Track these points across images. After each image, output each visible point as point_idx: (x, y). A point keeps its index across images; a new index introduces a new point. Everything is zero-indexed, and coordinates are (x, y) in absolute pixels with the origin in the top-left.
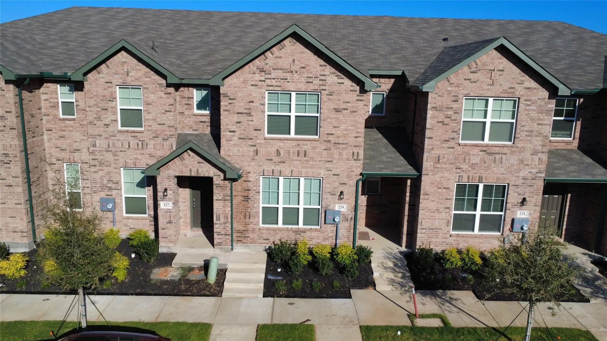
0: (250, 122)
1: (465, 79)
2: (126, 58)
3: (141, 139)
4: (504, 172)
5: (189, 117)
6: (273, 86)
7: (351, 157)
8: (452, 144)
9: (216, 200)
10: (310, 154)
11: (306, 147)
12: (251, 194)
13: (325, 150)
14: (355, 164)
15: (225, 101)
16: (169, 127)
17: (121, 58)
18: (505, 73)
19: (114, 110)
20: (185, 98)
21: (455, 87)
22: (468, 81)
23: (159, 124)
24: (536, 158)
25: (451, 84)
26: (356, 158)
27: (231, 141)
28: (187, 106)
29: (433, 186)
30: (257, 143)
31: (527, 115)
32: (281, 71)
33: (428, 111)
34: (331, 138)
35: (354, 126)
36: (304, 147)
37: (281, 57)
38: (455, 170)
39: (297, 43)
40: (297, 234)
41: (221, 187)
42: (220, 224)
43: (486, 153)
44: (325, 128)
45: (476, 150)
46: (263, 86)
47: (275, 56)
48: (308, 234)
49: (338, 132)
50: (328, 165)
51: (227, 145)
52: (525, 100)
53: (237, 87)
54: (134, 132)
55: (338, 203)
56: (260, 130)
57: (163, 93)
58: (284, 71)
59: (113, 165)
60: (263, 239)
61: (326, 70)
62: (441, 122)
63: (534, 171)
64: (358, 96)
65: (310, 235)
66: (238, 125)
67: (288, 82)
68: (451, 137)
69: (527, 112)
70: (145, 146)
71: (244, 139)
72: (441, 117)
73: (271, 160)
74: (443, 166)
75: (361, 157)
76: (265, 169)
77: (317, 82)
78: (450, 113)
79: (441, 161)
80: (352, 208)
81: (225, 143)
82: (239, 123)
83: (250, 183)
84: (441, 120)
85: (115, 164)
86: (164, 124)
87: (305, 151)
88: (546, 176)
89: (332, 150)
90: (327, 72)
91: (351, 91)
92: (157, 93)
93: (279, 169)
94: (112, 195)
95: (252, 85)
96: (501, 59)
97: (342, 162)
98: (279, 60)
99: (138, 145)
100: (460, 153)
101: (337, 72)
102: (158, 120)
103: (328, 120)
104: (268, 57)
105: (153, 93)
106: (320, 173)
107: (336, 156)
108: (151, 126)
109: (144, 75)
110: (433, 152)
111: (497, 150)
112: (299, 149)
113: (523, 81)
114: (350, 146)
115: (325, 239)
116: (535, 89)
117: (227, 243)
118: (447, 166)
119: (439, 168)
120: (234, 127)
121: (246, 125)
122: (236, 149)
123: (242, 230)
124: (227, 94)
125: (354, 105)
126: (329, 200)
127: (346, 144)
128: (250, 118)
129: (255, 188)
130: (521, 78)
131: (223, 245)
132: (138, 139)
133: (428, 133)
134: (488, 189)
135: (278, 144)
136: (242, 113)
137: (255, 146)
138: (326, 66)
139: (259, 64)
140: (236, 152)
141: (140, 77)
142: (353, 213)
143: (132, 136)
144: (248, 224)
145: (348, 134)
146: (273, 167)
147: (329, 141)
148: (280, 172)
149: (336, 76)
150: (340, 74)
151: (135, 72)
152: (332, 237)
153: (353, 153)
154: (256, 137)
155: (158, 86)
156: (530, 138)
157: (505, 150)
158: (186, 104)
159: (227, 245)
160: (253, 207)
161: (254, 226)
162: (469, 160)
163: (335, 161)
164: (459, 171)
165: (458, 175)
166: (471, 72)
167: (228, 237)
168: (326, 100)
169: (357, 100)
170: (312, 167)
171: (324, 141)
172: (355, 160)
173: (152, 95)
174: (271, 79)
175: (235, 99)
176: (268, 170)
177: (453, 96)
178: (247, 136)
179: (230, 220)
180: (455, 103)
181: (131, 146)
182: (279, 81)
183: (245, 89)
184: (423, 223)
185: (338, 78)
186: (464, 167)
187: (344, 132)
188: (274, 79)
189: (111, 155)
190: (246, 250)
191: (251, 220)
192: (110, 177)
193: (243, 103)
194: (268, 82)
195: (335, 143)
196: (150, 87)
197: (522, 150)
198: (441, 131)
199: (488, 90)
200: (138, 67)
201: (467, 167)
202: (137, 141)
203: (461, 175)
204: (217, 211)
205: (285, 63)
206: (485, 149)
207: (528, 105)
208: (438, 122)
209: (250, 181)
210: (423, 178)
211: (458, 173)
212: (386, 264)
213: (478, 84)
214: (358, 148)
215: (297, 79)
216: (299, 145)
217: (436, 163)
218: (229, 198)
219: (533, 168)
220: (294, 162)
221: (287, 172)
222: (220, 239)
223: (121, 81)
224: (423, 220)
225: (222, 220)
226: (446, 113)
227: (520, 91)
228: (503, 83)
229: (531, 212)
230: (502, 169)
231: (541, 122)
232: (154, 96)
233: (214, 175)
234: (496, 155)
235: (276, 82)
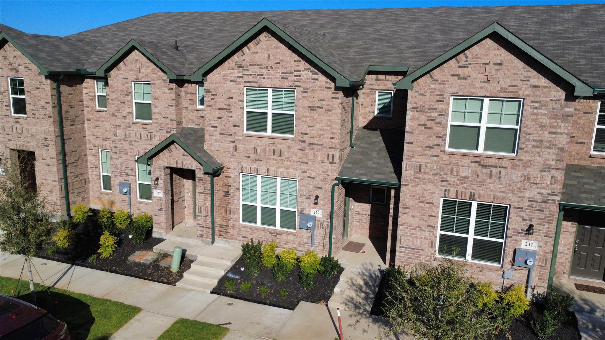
0: (229, 118)
1: (452, 75)
2: (138, 56)
3: (150, 131)
4: (504, 190)
5: (192, 112)
6: (250, 82)
7: (326, 160)
8: (436, 151)
9: (198, 193)
10: (285, 154)
11: (281, 146)
12: (232, 190)
13: (299, 150)
14: (330, 168)
15: (208, 97)
16: (171, 120)
17: (135, 56)
18: (503, 67)
19: (130, 103)
20: (188, 93)
21: (440, 84)
22: (456, 78)
23: (163, 118)
24: (548, 176)
25: (435, 80)
26: (331, 161)
27: (213, 136)
28: (190, 102)
29: (414, 199)
30: (236, 140)
31: (535, 120)
32: (258, 67)
33: (408, 112)
34: (305, 137)
35: (329, 126)
36: (279, 146)
37: (257, 53)
38: (440, 183)
39: (272, 37)
40: (274, 236)
41: (202, 180)
42: (201, 216)
43: (479, 165)
44: (298, 126)
45: (466, 161)
46: (241, 82)
47: (251, 51)
48: (284, 237)
49: (313, 132)
50: (303, 166)
51: (210, 140)
52: (532, 102)
53: (218, 83)
54: (144, 124)
55: (313, 208)
56: (238, 126)
57: (166, 88)
58: (260, 67)
59: (129, 153)
60: (243, 237)
61: (300, 66)
62: (422, 125)
63: (545, 192)
64: (333, 93)
65: (285, 238)
66: (220, 120)
67: (264, 78)
68: (435, 143)
69: (534, 117)
70: (153, 137)
71: (225, 134)
72: (423, 119)
73: (249, 157)
74: (426, 177)
75: (336, 160)
76: (244, 165)
77: (291, 78)
78: (434, 114)
79: (422, 170)
80: (328, 215)
81: (208, 137)
82: (220, 118)
83: (230, 179)
84: (422, 123)
85: (130, 152)
86: (167, 118)
87: (280, 150)
88: (562, 200)
89: (306, 151)
90: (301, 68)
91: (326, 88)
92: (162, 88)
93: (256, 167)
94: (128, 181)
95: (231, 81)
96: (498, 49)
97: (317, 163)
98: (256, 55)
99: (147, 135)
100: (446, 163)
101: (311, 67)
102: (163, 113)
103: (303, 118)
104: (245, 53)
105: (158, 89)
106: (295, 175)
107: (311, 157)
108: (157, 119)
109: (152, 71)
110: (413, 160)
111: (493, 162)
112: (274, 148)
113: (530, 77)
114: (325, 147)
115: (301, 245)
116: (546, 87)
117: (208, 236)
118: (430, 177)
119: (420, 178)
120: (216, 122)
121: (226, 120)
122: (218, 144)
123: (224, 225)
124: (209, 90)
125: (329, 103)
126: (304, 204)
127: (322, 145)
128: (230, 114)
129: (234, 184)
130: (526, 74)
131: (205, 238)
132: (148, 131)
133: (407, 137)
134: (483, 209)
135: (255, 142)
136: (223, 109)
137: (234, 142)
138: (300, 61)
139: (237, 60)
140: (217, 147)
141: (149, 73)
142: (329, 220)
143: (143, 128)
144: (229, 220)
145: (323, 135)
146: (250, 165)
147: (304, 141)
148: (257, 171)
149: (311, 72)
150: (314, 70)
151: (145, 69)
152: (307, 243)
153: (328, 155)
154: (235, 133)
155: (163, 82)
156: (538, 150)
157: (505, 163)
158: (189, 100)
159: (208, 238)
160: (233, 203)
161: (234, 223)
162: (458, 171)
163: (310, 163)
164: (445, 184)
165: (444, 189)
166: (460, 67)
167: (208, 230)
168: (301, 97)
169: (333, 98)
170: (288, 167)
171: (299, 140)
172: (330, 163)
173: (158, 90)
174: (248, 75)
175: (217, 95)
176: (246, 167)
177: (438, 95)
178: (228, 132)
179: (210, 214)
180: (440, 103)
181: (142, 138)
182: (256, 77)
183: (225, 85)
184: (402, 241)
185: (312, 74)
186: (452, 179)
187: (319, 132)
188: (251, 75)
189: (128, 144)
190: (226, 246)
191: (231, 216)
192: (127, 164)
193: (224, 98)
194: (246, 78)
195: (310, 144)
196: (157, 82)
197: (527, 165)
198: (422, 136)
199: (482, 88)
200: (147, 64)
201: (455, 180)
202: (147, 132)
203: (447, 189)
204: (199, 203)
205: (261, 58)
206: (478, 160)
207: (536, 108)
208: (419, 125)
209: (230, 177)
210: (401, 189)
211: (444, 186)
213: (469, 81)
214: (333, 150)
215: (272, 75)
216: (274, 143)
217: (417, 173)
218: (209, 192)
219: (543, 188)
220: (270, 161)
221: (264, 171)
222: (202, 231)
223: (135, 77)
224: (403, 237)
225: (203, 213)
226: (429, 114)
227: (524, 89)
228: (501, 79)
229: (541, 244)
230: (500, 186)
231: (554, 130)
232: (159, 91)
233: (197, 168)
234: (492, 169)
235: (253, 77)
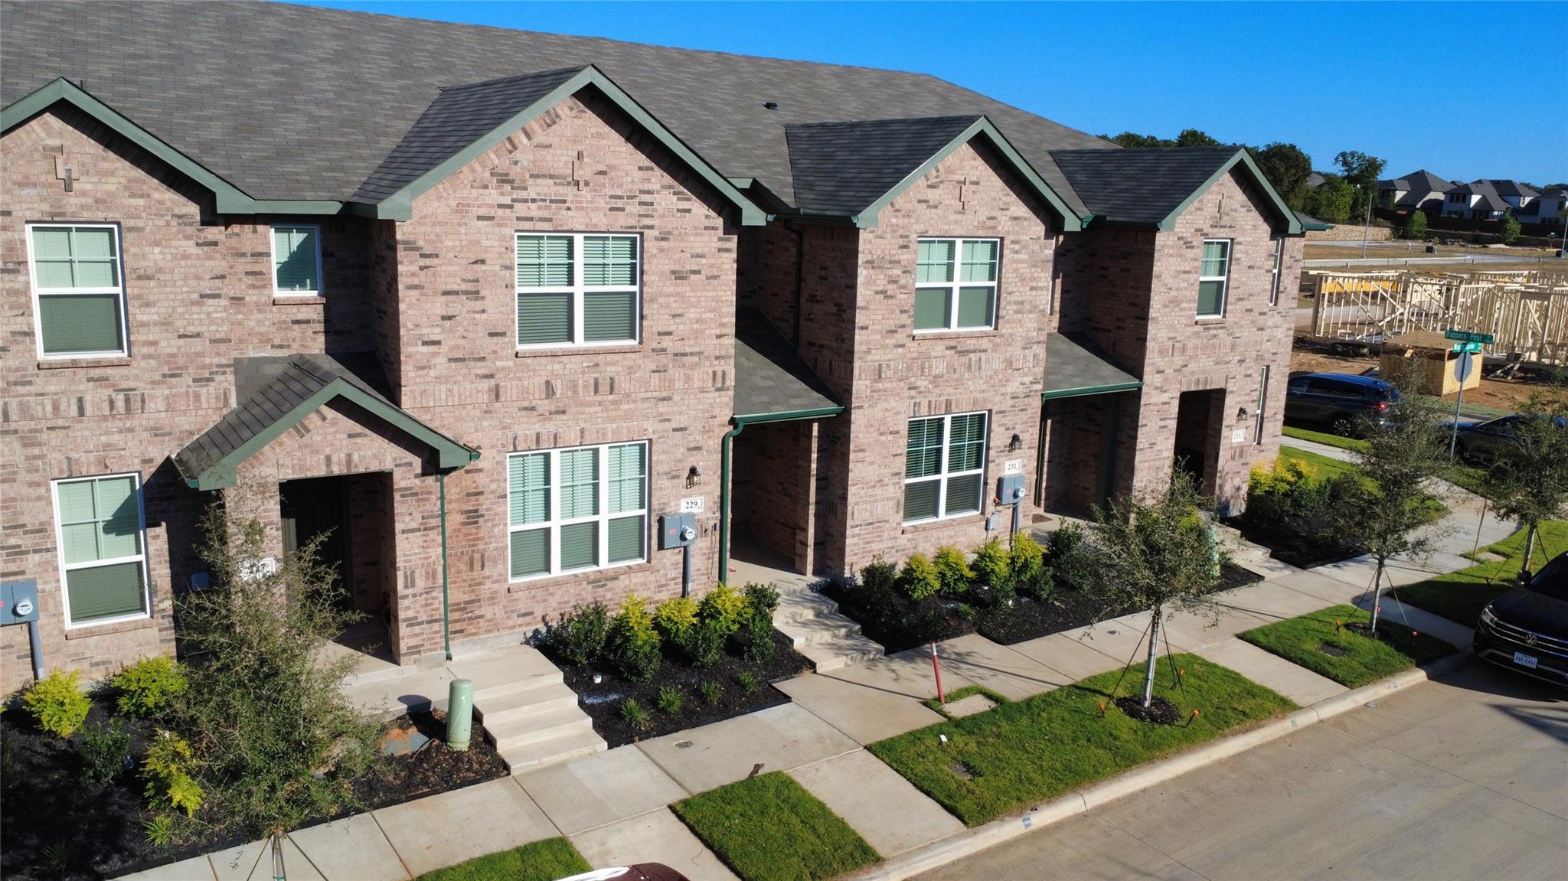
0: (477, 316)
1: (920, 201)
2: (61, 134)
3: (124, 385)
4: (984, 387)
5: (259, 311)
6: (531, 219)
7: (710, 384)
8: (900, 337)
9: (403, 532)
10: (623, 385)
11: (614, 369)
12: (485, 503)
13: (654, 372)
14: (717, 400)
15: (411, 263)
16: (214, 341)
17: (43, 135)
18: (980, 188)
19: (23, 300)
20: (244, 255)
21: (904, 216)
22: (924, 205)
23: (180, 337)
24: (1029, 353)
25: (897, 210)
26: (719, 385)
27: (430, 367)
28: (251, 280)
29: (871, 430)
30: (498, 370)
31: (1015, 270)
32: (551, 182)
33: (859, 271)
34: (666, 342)
35: (713, 310)
36: (608, 369)
37: (550, 146)
38: (907, 393)
39: (587, 110)
40: (598, 587)
41: (416, 494)
42: (414, 596)
43: (957, 352)
44: (656, 319)
45: (939, 348)
46: (509, 219)
47: (536, 141)
48: (624, 581)
49: (681, 327)
50: (663, 408)
51: (417, 380)
52: (1013, 242)
53: (440, 224)
54: (97, 365)
55: (685, 496)
56: (503, 334)
57: (191, 243)
58: (557, 181)
59: (24, 476)
60: (519, 616)
61: (653, 180)
62: (881, 292)
63: (1027, 380)
64: (720, 239)
65: (627, 582)
66: (448, 323)
67: (569, 209)
68: (900, 323)
69: (1014, 266)
70: (136, 405)
71: (463, 360)
72: (882, 283)
73: (533, 409)
74: (888, 385)
75: (731, 381)
76: (519, 432)
77: (633, 208)
78: (897, 272)
79: (883, 376)
80: (715, 503)
81: (412, 374)
82: (450, 318)
83: (481, 475)
84: (881, 288)
85: (29, 471)
86: (198, 335)
87: (612, 379)
88: (1044, 389)
89: (671, 372)
90: (655, 186)
91: (706, 228)
92: (178, 243)
93: (553, 429)
94: (23, 573)
95: (480, 218)
96: (975, 159)
97: (692, 396)
98: (544, 152)
99: (112, 403)
100: (915, 355)
101: (675, 184)
102: (179, 323)
103: (661, 300)
104: (519, 145)
105: (157, 244)
106: (646, 430)
107: (679, 385)
108: (155, 343)
109: (127, 188)
110: (870, 357)
111: (971, 343)
112: (596, 375)
113: (1008, 204)
114: (708, 358)
115: (661, 587)
116: (1026, 219)
117: (435, 644)
118: (894, 384)
119: (880, 391)
120: (438, 330)
121: (465, 323)
122: (443, 388)
123: (466, 603)
124: (414, 242)
125: (712, 261)
126: (667, 492)
127: (700, 353)
128: (478, 305)
129: (494, 486)
130: (1004, 198)
131: (425, 651)
132: (112, 385)
133: (860, 318)
134: (958, 422)
135: (549, 367)
136: (456, 293)
137: (492, 376)
138: (652, 169)
139: (496, 162)
140: (443, 397)
141: (112, 195)
142: (718, 514)
143: (89, 380)
144: (480, 584)
145: (703, 331)
146: (537, 428)
147: (663, 350)
148: (555, 438)
149: (675, 193)
150: (682, 189)
151: (96, 179)
152: (674, 579)
153: (714, 373)
154: (495, 352)
155: (174, 222)
156: (1020, 316)
157: (985, 343)
158: (247, 273)
159: (436, 649)
160: (491, 537)
161: (495, 587)
162: (930, 368)
163: (676, 398)
164: (913, 393)
165: (912, 402)
166: (929, 187)
167: (436, 627)
168: (655, 251)
169: (720, 250)
170: (629, 416)
171: (653, 350)
172: (718, 390)
173: (157, 250)
174: (526, 201)
175: (437, 256)
176: (526, 436)
177: (901, 236)
178: (473, 353)
179: (441, 581)
180: (905, 250)
181: (89, 409)
182: (546, 208)
183: (463, 230)
184: (856, 514)
185: (678, 199)
186: (923, 383)
187: (696, 326)
188: (534, 201)
189: (17, 445)
190: (480, 653)
191: (487, 572)
192: (15, 513)
193: (458, 265)
194: (521, 209)
195: (676, 355)
196: (150, 224)
197: (1010, 341)
198: (881, 312)
199: (956, 222)
200: (105, 165)
201: (926, 383)
202: (111, 391)
203: (917, 401)
204: (406, 561)
205: (559, 160)
206: (953, 343)
207: (1016, 252)
208: (877, 293)
209: (481, 470)
210: (853, 416)
211: (912, 398)
212: (801, 615)
213: (939, 211)
214: (722, 362)
215: (587, 202)
216: (597, 365)
217: (875, 381)
218: (437, 522)
219: (1026, 375)
220: (587, 410)
221: (571, 436)
222: (416, 635)
223: (45, 207)
224: (856, 508)
225: (421, 583)
226: (890, 272)
227: (1004, 226)
228: (978, 208)
229: (1025, 462)
230: (981, 382)
231: (1034, 284)
232: (161, 253)
233: (397, 466)
234: (971, 355)
235: (540, 208)
